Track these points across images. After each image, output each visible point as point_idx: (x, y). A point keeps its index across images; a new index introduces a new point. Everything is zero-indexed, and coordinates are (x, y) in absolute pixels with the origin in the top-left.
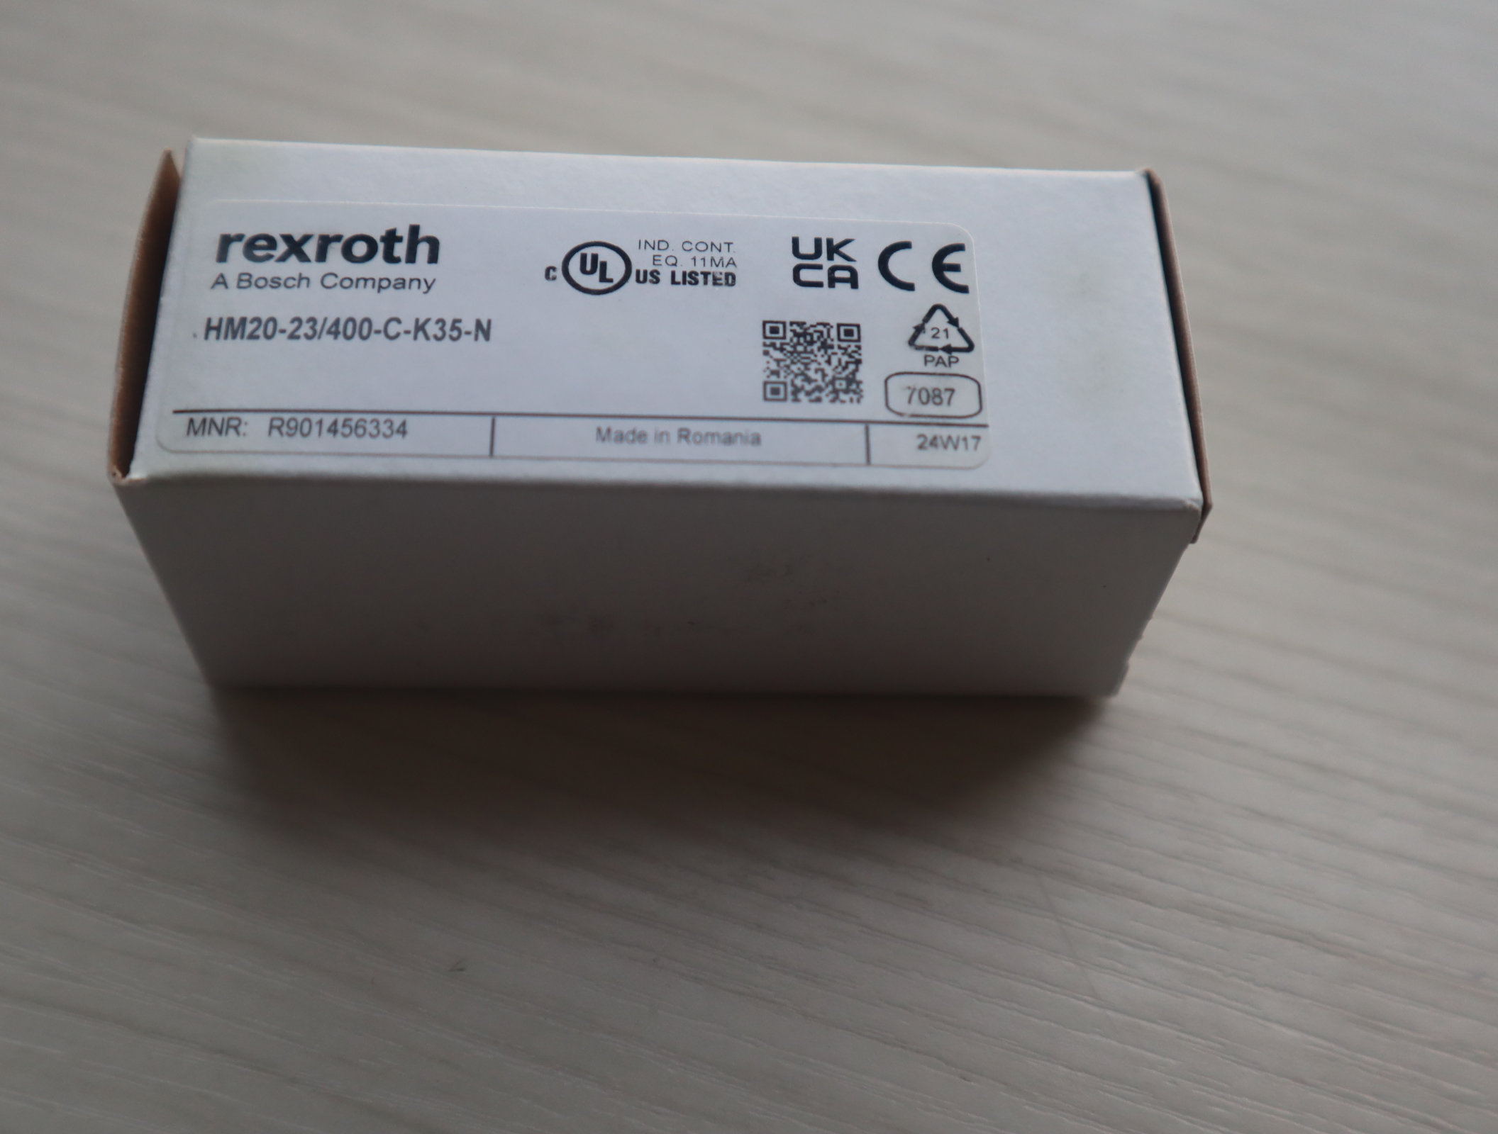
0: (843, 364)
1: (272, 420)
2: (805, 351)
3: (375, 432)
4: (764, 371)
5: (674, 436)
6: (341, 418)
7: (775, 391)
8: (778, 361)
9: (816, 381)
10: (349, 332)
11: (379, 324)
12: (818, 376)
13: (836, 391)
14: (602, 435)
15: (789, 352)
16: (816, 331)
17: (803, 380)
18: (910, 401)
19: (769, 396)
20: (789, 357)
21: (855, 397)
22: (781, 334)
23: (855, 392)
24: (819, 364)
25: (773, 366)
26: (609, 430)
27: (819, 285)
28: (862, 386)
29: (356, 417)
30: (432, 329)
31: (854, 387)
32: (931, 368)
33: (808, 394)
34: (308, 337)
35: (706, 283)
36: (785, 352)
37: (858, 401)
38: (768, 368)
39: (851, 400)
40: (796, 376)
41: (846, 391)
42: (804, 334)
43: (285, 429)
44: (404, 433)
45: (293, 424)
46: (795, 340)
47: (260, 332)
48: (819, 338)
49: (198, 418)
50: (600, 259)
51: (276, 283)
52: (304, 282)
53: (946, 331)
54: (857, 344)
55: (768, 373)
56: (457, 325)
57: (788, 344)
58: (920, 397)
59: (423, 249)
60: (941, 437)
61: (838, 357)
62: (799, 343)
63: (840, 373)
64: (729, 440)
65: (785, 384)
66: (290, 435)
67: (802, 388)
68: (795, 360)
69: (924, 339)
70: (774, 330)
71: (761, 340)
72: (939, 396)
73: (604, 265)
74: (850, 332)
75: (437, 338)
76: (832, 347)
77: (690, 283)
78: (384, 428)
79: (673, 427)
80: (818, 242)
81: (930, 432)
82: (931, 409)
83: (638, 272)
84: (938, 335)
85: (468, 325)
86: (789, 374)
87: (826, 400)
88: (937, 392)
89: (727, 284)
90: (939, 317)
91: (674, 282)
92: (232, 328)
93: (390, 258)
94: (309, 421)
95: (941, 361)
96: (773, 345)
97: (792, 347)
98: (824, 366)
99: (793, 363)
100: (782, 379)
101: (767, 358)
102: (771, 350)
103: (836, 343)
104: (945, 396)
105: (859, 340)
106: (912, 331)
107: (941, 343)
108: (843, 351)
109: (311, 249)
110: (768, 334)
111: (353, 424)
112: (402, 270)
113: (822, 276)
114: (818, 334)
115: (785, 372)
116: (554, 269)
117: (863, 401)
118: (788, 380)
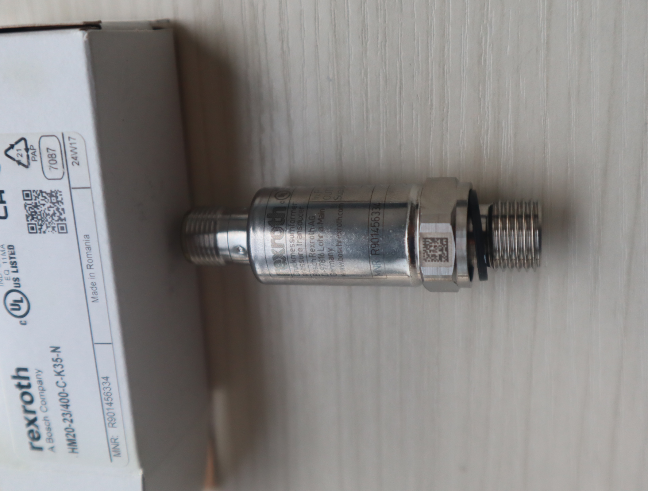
0: (43, 198)
1: (109, 427)
2: (40, 215)
3: (108, 389)
4: (53, 233)
5: (91, 271)
6: (104, 402)
7: (62, 228)
8: (47, 227)
9: (54, 211)
10: (66, 401)
11: (61, 390)
12: (52, 209)
13: (58, 202)
14: (95, 300)
15: (42, 223)
16: (29, 210)
17: (55, 216)
18: (57, 169)
19: (65, 231)
20: (45, 223)
21: (59, 193)
22: (34, 226)
23: (56, 193)
24: (45, 209)
25: (50, 229)
26: (93, 298)
28: (53, 190)
29: (103, 396)
30: (59, 369)
31: (54, 194)
32: (38, 158)
33: (61, 214)
34: (71, 415)
35: (14, 258)
36: (42, 224)
37: (60, 192)
38: (51, 231)
39: (61, 195)
40: (53, 219)
41: (57, 197)
42: (32, 215)
43: (113, 422)
44: (107, 378)
45: (110, 419)
46: (36, 219)
47: (72, 434)
48: (33, 209)
49: (113, 453)
50: (12, 302)
51: (49, 429)
52: (47, 419)
53: (17, 150)
54: (32, 192)
55: (54, 231)
56: (55, 360)
57: (38, 223)
58: (54, 164)
59: (22, 374)
60: (72, 155)
61: (40, 200)
62: (37, 218)
63: (48, 200)
64: (89, 248)
65: (58, 224)
66: (115, 420)
67: (59, 216)
68: (46, 219)
70: (33, 228)
71: (38, 234)
72: (52, 155)
73: (15, 301)
74: (27, 195)
75: (63, 367)
76: (36, 203)
77: (16, 264)
78: (107, 385)
79: (87, 272)
81: (70, 161)
82: (59, 158)
84: (21, 154)
85: (54, 355)
86: (53, 223)
87: (62, 206)
88: (50, 156)
89: (13, 249)
90: (10, 153)
91: (17, 272)
92: (72, 443)
93: (29, 386)
94: (108, 413)
95: (33, 154)
96: (40, 229)
97: (39, 221)
98: (46, 207)
99: (47, 221)
100: (56, 225)
101: (47, 232)
102: (42, 230)
103: (33, 201)
104: (51, 152)
105: (30, 191)
106: (21, 166)
107: (24, 153)
108: (37, 198)
109: (31, 417)
110: (35, 231)
111: (106, 397)
112: (34, 381)
114: (31, 209)
115: (52, 224)
116: (21, 322)
117: (60, 190)
118: (56, 223)
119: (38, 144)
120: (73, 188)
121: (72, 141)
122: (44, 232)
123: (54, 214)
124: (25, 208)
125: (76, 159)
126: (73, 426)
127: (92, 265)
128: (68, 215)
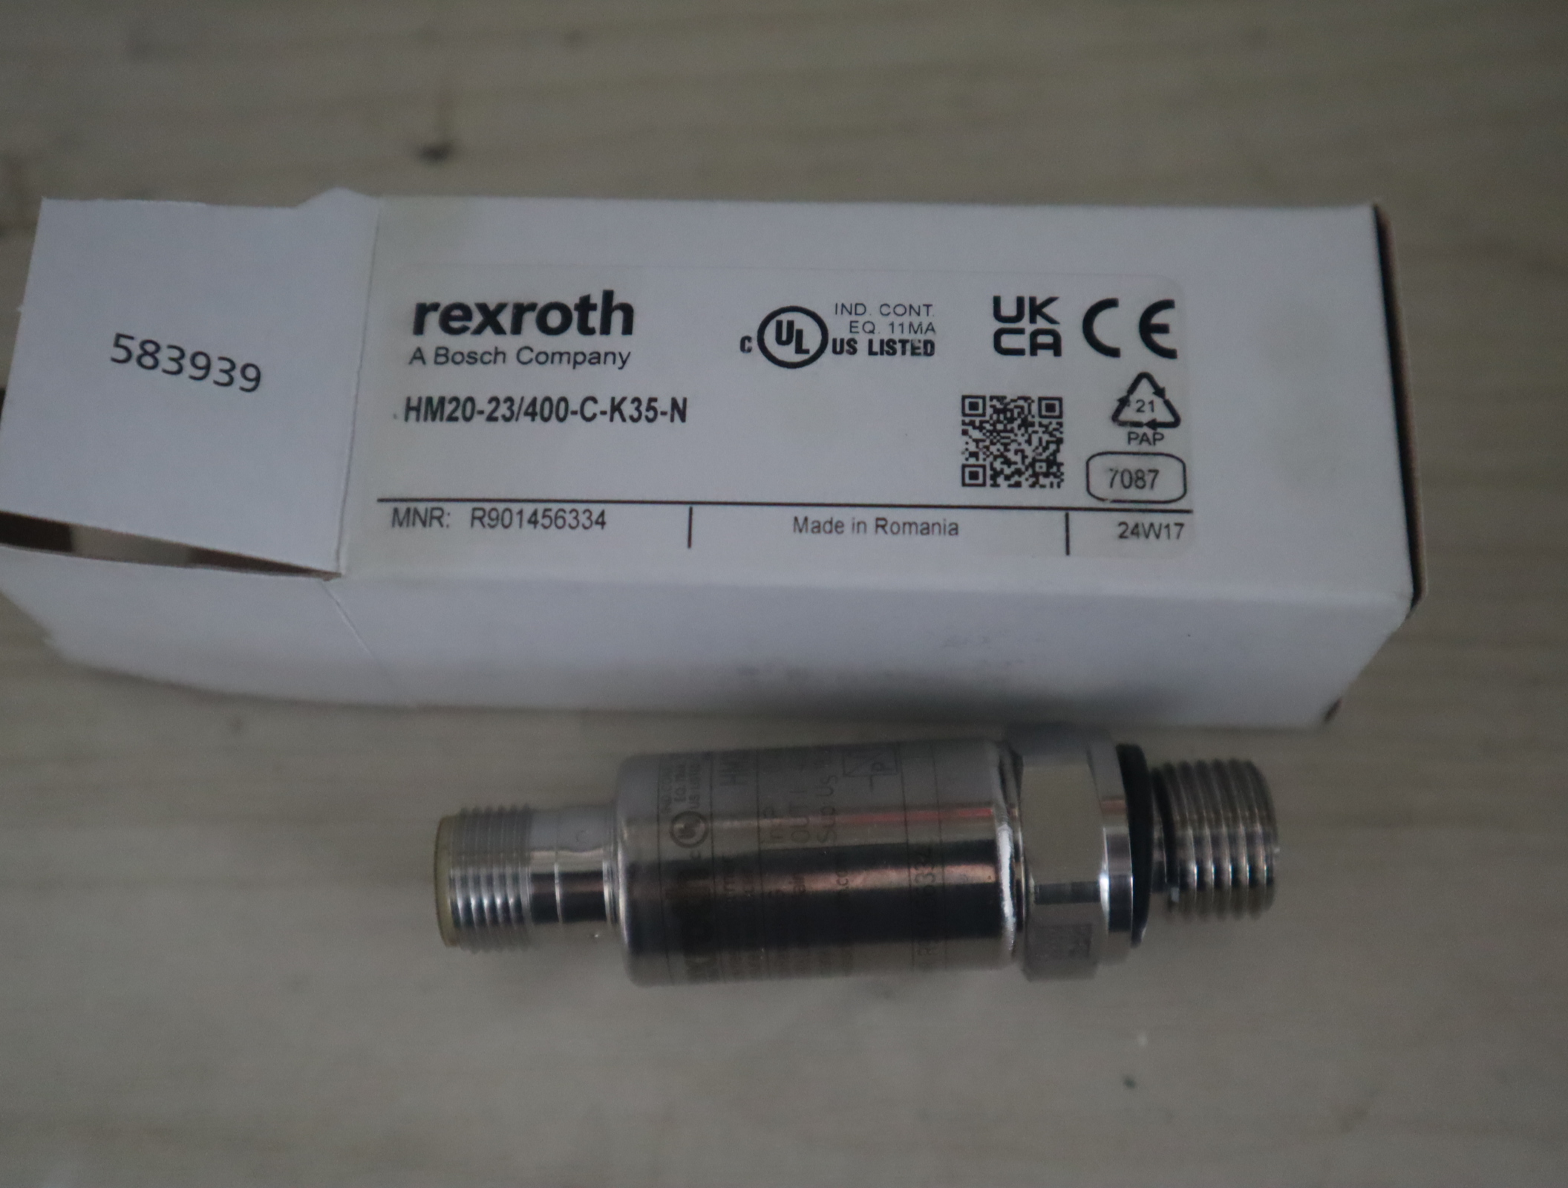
0: (1044, 444)
1: (474, 509)
2: (1005, 430)
3: (574, 523)
4: (963, 453)
5: (871, 525)
6: (541, 507)
7: (974, 476)
8: (977, 441)
9: (1015, 463)
10: (546, 413)
11: (574, 405)
12: (1018, 458)
13: (1035, 475)
14: (800, 525)
15: (988, 431)
16: (1016, 407)
17: (1002, 463)
18: (1111, 485)
19: (967, 481)
20: (988, 437)
21: (1056, 481)
22: (980, 411)
23: (1055, 476)
24: (1020, 444)
25: (972, 447)
26: (806, 519)
27: (1020, 352)
28: (1063, 469)
29: (555, 507)
30: (628, 409)
31: (1054, 469)
32: (1134, 447)
33: (1007, 478)
34: (507, 419)
35: (904, 353)
36: (984, 431)
37: (1059, 486)
38: (967, 449)
39: (1052, 485)
40: (996, 458)
41: (1046, 475)
42: (1004, 411)
43: (486, 520)
44: (603, 524)
45: (494, 514)
46: (995, 417)
47: (459, 414)
48: (1019, 414)
49: (402, 507)
50: (797, 327)
51: (472, 358)
52: (500, 358)
53: (1152, 403)
54: (1059, 420)
55: (967, 455)
56: (653, 404)
57: (987, 422)
58: (1122, 481)
59: (617, 318)
60: (1143, 525)
61: (1039, 436)
62: (999, 421)
63: (1041, 454)
65: (984, 467)
66: (492, 527)
67: (1002, 471)
68: (995, 441)
69: (1128, 414)
70: (974, 406)
71: (960, 418)
72: (1142, 478)
73: (800, 333)
74: (1052, 406)
75: (634, 420)
76: (1032, 424)
77: (888, 353)
78: (583, 518)
79: (869, 516)
80: (1020, 301)
81: (1131, 519)
82: (1133, 493)
83: (835, 341)
84: (1143, 409)
85: (664, 405)
86: (988, 456)
87: (1025, 484)
88: (1140, 475)
89: (926, 354)
90: (1145, 387)
91: (871, 353)
92: (431, 409)
93: (585, 330)
94: (510, 511)
95: (1145, 438)
96: (972, 423)
97: (991, 425)
98: (1025, 446)
99: (992, 443)
100: (981, 462)
101: (966, 438)
102: (970, 428)
103: (1037, 420)
104: (1149, 478)
105: (1060, 416)
106: (1116, 404)
107: (1145, 418)
108: (1044, 429)
109: (505, 319)
110: (967, 411)
111: (552, 514)
112: (597, 343)
113: (1022, 342)
114: (1019, 410)
115: (984, 453)
116: (749, 339)
118: (987, 463)
119: (1165, 451)
120: (1067, 517)
121: (1174, 530)
122: (965, 433)
123: (1008, 462)
124: (1020, 398)
125: (1132, 533)
126: (479, 420)
127: (886, 532)
128: (1004, 494)
